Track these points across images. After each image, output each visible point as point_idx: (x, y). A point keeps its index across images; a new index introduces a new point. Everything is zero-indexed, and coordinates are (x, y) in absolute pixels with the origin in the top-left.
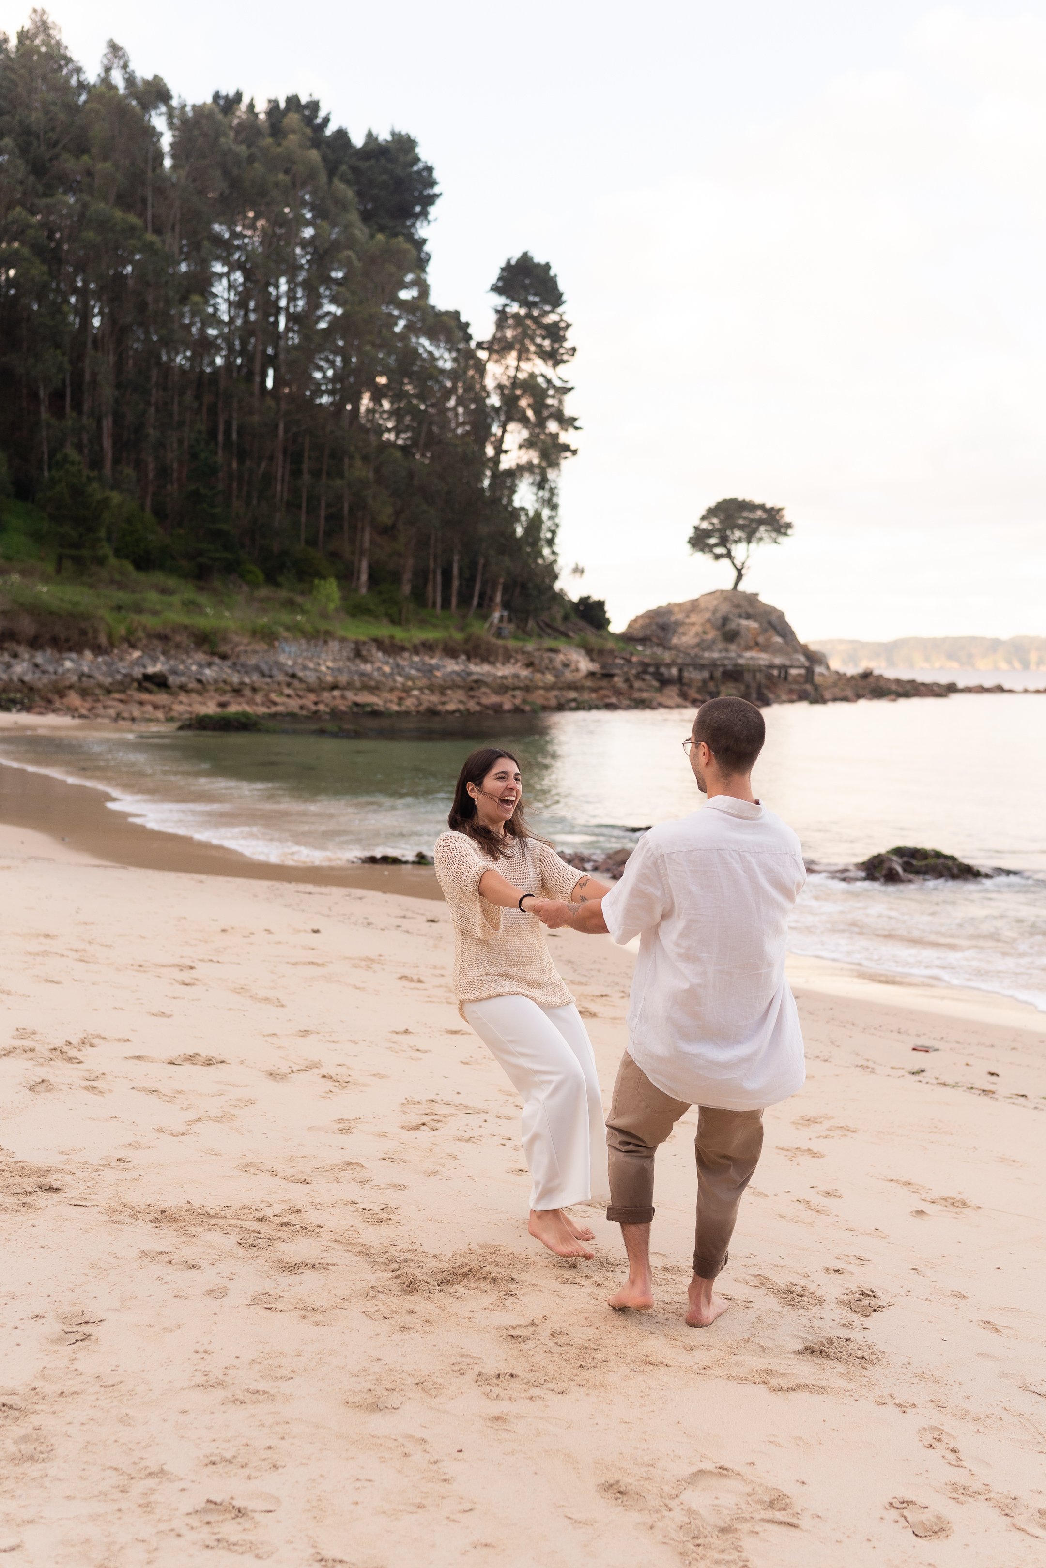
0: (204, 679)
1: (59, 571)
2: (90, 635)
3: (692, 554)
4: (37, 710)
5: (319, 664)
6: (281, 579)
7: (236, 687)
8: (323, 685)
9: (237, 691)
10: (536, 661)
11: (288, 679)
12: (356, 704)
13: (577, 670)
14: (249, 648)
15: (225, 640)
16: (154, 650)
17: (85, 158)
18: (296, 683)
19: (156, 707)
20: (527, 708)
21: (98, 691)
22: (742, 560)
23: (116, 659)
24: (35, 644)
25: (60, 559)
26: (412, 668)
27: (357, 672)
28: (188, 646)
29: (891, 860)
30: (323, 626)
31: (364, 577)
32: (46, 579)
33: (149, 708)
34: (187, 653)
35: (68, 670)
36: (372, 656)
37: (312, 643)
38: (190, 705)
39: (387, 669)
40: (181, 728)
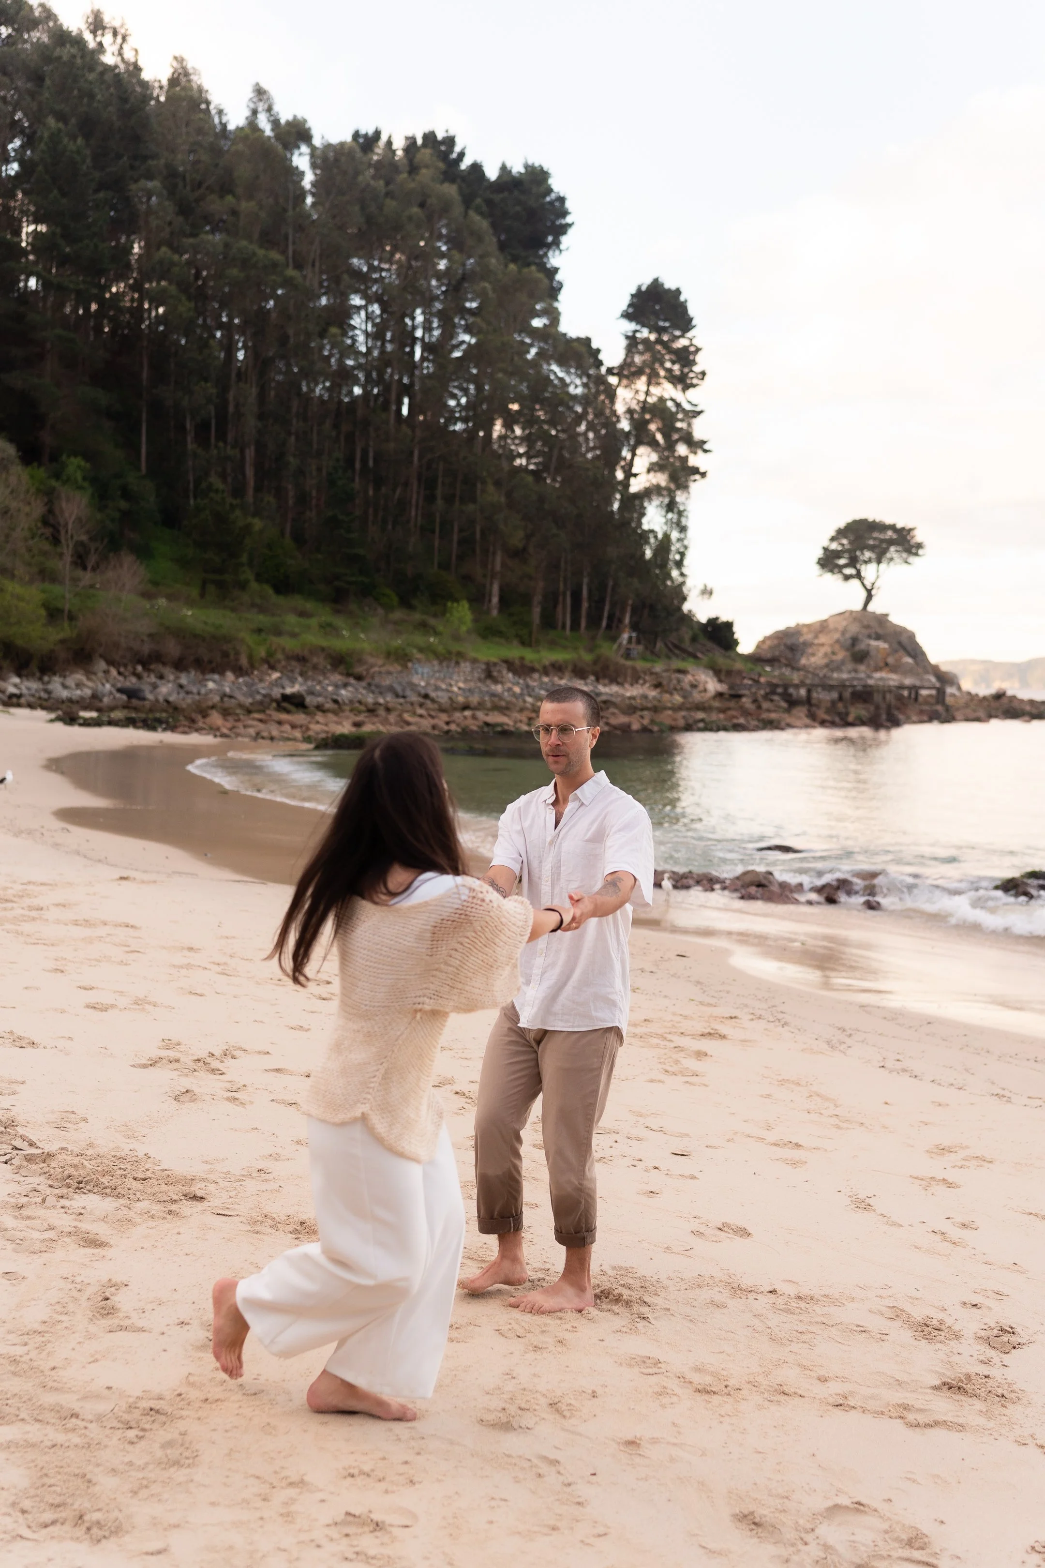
0: (339, 699)
1: (202, 595)
2: (232, 657)
3: (821, 575)
4: (181, 729)
5: (451, 685)
6: (415, 602)
7: (371, 707)
8: (455, 705)
9: (371, 711)
10: (665, 682)
11: (421, 700)
12: (487, 724)
13: (705, 690)
14: (383, 669)
15: (360, 661)
16: (292, 671)
17: (229, 198)
18: (428, 703)
19: (294, 727)
20: (656, 728)
21: (238, 711)
22: (872, 581)
23: (256, 680)
24: (179, 665)
25: (204, 583)
26: (541, 688)
27: (487, 692)
28: (325, 667)
29: (1027, 884)
30: (455, 647)
31: (495, 600)
32: (190, 603)
33: (287, 727)
34: (324, 674)
35: (211, 691)
36: (503, 677)
37: (445, 664)
38: (326, 725)
39: (517, 690)
40: (317, 748)
